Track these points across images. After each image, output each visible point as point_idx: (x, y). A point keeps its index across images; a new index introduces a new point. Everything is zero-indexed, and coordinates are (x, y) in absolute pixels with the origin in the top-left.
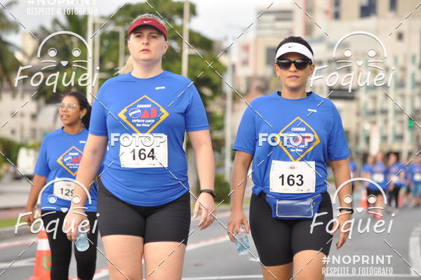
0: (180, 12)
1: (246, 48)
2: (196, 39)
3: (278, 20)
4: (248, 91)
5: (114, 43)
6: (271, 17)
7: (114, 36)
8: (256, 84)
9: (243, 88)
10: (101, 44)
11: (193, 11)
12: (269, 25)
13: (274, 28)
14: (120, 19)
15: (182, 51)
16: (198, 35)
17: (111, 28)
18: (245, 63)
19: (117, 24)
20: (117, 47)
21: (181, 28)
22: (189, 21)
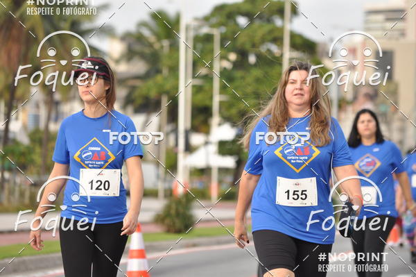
0: (281, 12)
1: (353, 51)
2: (298, 41)
3: (388, 20)
4: (355, 98)
5: (208, 46)
6: (380, 17)
7: (208, 38)
8: (364, 91)
9: (349, 96)
10: (195, 48)
11: (295, 11)
12: (379, 25)
13: (384, 29)
14: (214, 20)
15: (282, 55)
16: (300, 36)
17: (205, 30)
18: (352, 67)
19: (212, 26)
20: (212, 51)
21: (281, 30)
22: (291, 21)
